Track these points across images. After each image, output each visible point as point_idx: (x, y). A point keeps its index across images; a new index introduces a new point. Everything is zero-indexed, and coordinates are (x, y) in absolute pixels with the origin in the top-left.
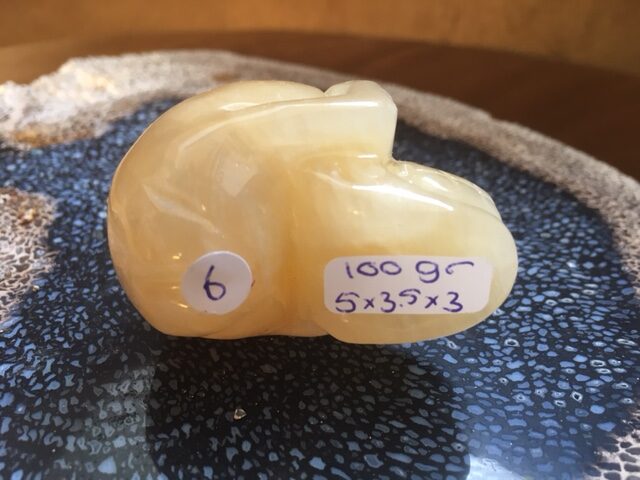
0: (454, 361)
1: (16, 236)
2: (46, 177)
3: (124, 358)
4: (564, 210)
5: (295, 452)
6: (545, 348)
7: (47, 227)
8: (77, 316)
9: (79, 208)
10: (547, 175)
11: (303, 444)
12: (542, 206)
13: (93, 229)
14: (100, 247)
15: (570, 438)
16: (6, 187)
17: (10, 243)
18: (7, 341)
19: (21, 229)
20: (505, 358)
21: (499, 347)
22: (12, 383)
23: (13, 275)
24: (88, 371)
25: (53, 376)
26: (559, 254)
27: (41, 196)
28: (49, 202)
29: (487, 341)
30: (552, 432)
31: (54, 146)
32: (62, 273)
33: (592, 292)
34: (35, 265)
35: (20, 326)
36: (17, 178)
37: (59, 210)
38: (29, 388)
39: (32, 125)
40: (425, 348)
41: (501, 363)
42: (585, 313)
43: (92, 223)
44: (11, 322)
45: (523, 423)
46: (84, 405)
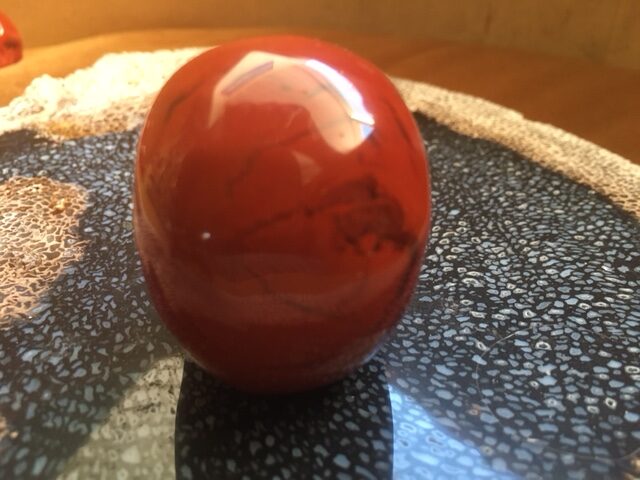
0: (484, 363)
1: (48, 225)
2: (79, 168)
3: (150, 347)
4: (598, 212)
5: (319, 449)
6: (578, 352)
7: (78, 216)
8: (105, 305)
9: (110, 198)
10: (582, 176)
11: (327, 441)
12: (576, 208)
13: (122, 220)
14: (129, 238)
15: (604, 445)
16: (40, 177)
17: (41, 231)
18: (36, 327)
19: (53, 218)
20: (536, 362)
21: (529, 350)
22: (39, 370)
23: (44, 263)
24: (115, 359)
25: (79, 363)
26: (593, 257)
27: (73, 186)
28: (81, 192)
29: (518, 343)
30: (584, 439)
31: (87, 138)
32: (91, 262)
33: (628, 297)
34: (65, 253)
35: (49, 313)
36: (51, 168)
37: (90, 201)
38: (56, 375)
39: (67, 117)
40: (454, 348)
41: (532, 366)
42: (620, 318)
43: (122, 214)
44: (40, 309)
45: (555, 429)
46: (109, 393)
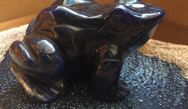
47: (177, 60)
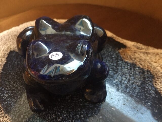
47: (153, 67)
